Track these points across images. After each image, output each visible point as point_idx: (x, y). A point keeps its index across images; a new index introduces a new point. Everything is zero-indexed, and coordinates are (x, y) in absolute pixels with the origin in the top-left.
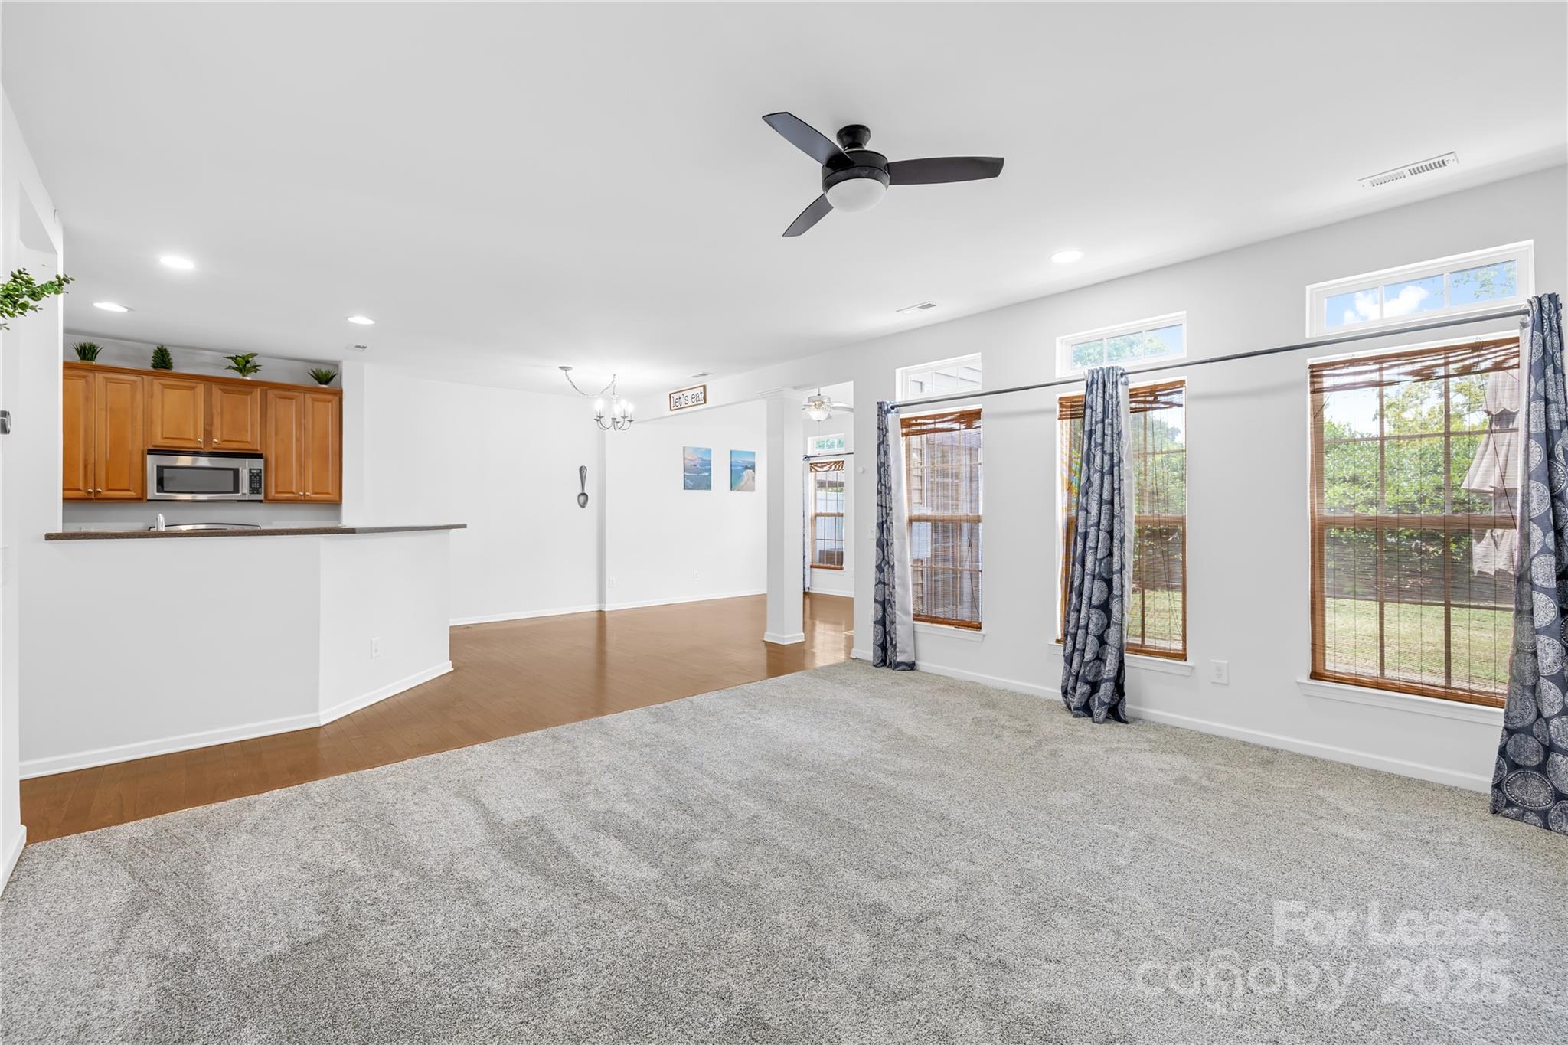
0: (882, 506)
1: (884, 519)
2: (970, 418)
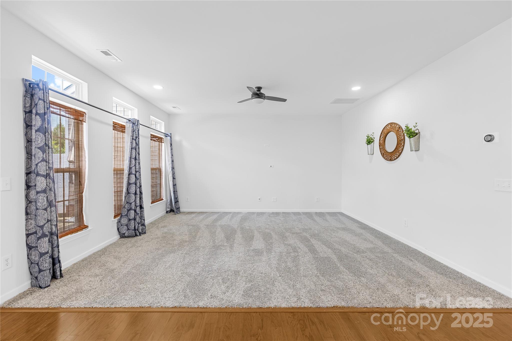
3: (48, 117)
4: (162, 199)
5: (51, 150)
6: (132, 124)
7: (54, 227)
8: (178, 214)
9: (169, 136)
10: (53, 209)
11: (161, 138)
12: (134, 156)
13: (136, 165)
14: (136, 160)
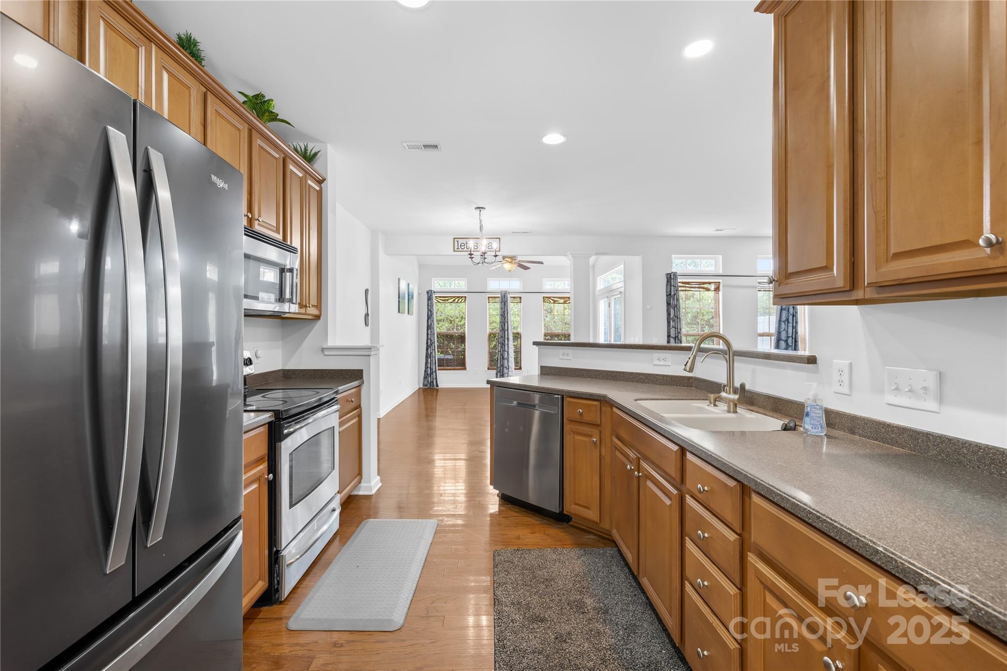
12: (784, 318)
13: (787, 329)
14: (788, 322)
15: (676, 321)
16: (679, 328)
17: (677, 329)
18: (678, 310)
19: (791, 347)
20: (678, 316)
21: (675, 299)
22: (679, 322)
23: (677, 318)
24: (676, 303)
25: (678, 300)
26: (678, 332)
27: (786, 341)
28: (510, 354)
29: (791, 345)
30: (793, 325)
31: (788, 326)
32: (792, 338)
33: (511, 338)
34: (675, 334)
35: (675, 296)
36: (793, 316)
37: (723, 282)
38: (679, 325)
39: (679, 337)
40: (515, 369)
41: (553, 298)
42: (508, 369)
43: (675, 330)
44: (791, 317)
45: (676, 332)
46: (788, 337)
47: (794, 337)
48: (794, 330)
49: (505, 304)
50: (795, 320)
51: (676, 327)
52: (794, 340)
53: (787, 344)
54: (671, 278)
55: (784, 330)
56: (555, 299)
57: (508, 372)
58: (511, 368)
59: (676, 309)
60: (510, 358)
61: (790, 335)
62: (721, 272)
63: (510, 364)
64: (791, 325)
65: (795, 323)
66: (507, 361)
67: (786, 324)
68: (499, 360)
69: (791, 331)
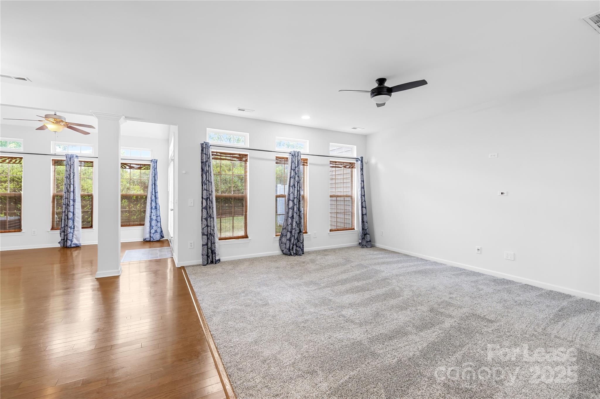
0: (207, 190)
1: (208, 197)
2: (242, 158)
3: (208, 163)
4: (354, 229)
5: (210, 183)
6: (291, 156)
7: (212, 231)
8: (367, 248)
9: (360, 160)
10: (212, 219)
11: (353, 163)
12: (292, 184)
13: (294, 192)
14: (295, 187)
15: (208, 185)
16: (210, 190)
17: (209, 191)
18: (209, 175)
19: (296, 206)
20: (210, 180)
21: (207, 165)
22: (210, 186)
23: (209, 182)
24: (207, 169)
25: (209, 166)
26: (209, 194)
27: (293, 201)
28: (76, 215)
29: (296, 204)
30: (298, 190)
31: (294, 190)
32: (297, 199)
33: (78, 199)
34: (207, 195)
35: (207, 163)
36: (298, 183)
37: (249, 154)
38: (210, 187)
39: (211, 198)
40: (82, 228)
41: (129, 165)
42: (74, 228)
43: (207, 193)
44: (296, 183)
45: (208, 194)
46: (294, 198)
47: (298, 198)
48: (298, 193)
49: (71, 167)
50: (299, 186)
51: (208, 190)
52: (298, 200)
53: (294, 203)
54: (204, 147)
55: (292, 193)
56: (132, 165)
57: (74, 231)
58: (77, 227)
59: (207, 174)
60: (76, 218)
61: (296, 196)
62: (248, 147)
63: (76, 224)
64: (296, 189)
65: (299, 187)
66: (72, 222)
67: (293, 188)
68: (63, 221)
69: (296, 194)
